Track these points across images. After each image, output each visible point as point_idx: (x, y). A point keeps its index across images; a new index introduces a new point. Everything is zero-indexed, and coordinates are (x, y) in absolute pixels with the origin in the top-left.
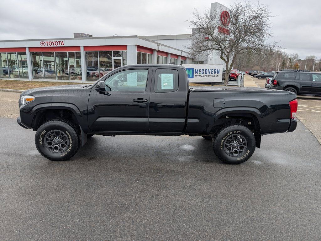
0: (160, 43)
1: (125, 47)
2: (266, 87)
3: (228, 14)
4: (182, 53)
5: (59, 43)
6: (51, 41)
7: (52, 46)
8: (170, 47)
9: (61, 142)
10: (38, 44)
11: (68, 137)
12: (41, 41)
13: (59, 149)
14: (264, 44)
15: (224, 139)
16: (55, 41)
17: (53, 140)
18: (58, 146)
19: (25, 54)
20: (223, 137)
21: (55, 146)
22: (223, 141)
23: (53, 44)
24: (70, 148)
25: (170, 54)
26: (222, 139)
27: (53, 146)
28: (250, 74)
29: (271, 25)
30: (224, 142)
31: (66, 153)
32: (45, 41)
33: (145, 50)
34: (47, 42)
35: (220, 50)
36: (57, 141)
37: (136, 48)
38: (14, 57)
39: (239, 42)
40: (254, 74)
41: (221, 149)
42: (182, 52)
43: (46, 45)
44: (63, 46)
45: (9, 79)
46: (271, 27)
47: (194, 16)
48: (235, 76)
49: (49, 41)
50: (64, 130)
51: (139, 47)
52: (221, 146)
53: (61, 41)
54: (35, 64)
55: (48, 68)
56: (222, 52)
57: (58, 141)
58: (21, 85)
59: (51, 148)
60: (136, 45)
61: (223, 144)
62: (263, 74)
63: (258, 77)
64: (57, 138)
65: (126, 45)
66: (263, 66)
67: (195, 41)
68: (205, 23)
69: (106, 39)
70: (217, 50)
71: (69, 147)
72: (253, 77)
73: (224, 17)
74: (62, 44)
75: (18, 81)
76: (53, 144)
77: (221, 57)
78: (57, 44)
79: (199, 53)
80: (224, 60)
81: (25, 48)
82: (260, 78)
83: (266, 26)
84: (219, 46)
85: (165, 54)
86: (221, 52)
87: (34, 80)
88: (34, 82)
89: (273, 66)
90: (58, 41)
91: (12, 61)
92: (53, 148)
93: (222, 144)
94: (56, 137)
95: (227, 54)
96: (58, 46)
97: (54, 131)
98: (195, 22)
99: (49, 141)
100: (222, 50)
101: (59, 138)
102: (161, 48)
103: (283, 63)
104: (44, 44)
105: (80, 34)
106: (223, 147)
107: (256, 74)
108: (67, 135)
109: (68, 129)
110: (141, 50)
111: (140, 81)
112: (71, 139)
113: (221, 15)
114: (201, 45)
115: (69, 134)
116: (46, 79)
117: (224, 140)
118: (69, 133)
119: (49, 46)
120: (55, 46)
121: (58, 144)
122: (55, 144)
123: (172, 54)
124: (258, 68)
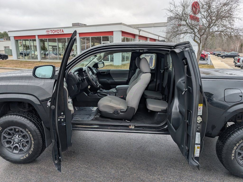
0: (141, 30)
1: (111, 33)
2: (236, 66)
3: (199, 4)
4: (159, 38)
5: (60, 31)
6: (54, 30)
7: (55, 33)
8: (149, 33)
9: (22, 140)
10: (44, 33)
11: (30, 136)
12: (46, 30)
13: (19, 150)
14: (234, 27)
15: (237, 145)
16: (57, 29)
17: (13, 138)
18: (18, 146)
19: (35, 40)
20: (236, 142)
21: (14, 145)
22: (235, 148)
23: (56, 32)
24: (32, 149)
25: (149, 39)
26: (235, 145)
27: (13, 145)
28: (214, 54)
29: (241, 10)
30: (237, 149)
31: (27, 155)
32: (50, 30)
33: (128, 35)
34: (51, 31)
35: (193, 33)
36: (16, 140)
37: (121, 33)
38: (28, 43)
39: (211, 26)
40: (218, 54)
41: (233, 158)
42: (159, 36)
43: (50, 33)
44: (63, 33)
45: (24, 60)
46: (241, 11)
47: (171, 5)
48: (203, 56)
49: (52, 30)
50: (24, 126)
51: (123, 33)
52: (233, 155)
53: (62, 29)
54: (43, 48)
55: (55, 51)
56: (195, 35)
57: (18, 139)
58: (31, 65)
59: (10, 147)
60: (121, 31)
61: (235, 152)
62: (227, 54)
63: (222, 57)
64: (17, 136)
65: (113, 31)
66: (224, 48)
67: (172, 26)
68: (180, 10)
69: (97, 27)
70: (191, 33)
71: (30, 148)
72: (217, 56)
73: (195, 7)
74: (62, 32)
75: (30, 61)
76: (12, 143)
77: (194, 40)
78: (58, 32)
79: (175, 36)
80: (197, 42)
81: (35, 35)
82: (224, 57)
83: (237, 11)
84: (192, 30)
85: (145, 39)
86: (193, 35)
87: (42, 61)
88: (42, 62)
89: (232, 48)
90: (59, 29)
91: (26, 46)
92: (12, 148)
93: (233, 152)
94: (15, 135)
95: (199, 36)
96: (60, 33)
97: (12, 127)
98: (172, 10)
99: (8, 140)
100: (195, 34)
101: (18, 137)
102: (142, 34)
103: (241, 45)
104: (49, 32)
105: (77, 24)
106: (235, 156)
107: (220, 55)
108: (28, 133)
109: (29, 126)
110: (125, 35)
111: (124, 61)
112: (32, 138)
113: (192, 5)
114: (177, 29)
115: (29, 133)
116: (51, 60)
117: (237, 147)
118: (30, 131)
119: (52, 34)
120: (57, 33)
121: (18, 143)
122: (15, 143)
123: (150, 38)
124: (220, 49)
